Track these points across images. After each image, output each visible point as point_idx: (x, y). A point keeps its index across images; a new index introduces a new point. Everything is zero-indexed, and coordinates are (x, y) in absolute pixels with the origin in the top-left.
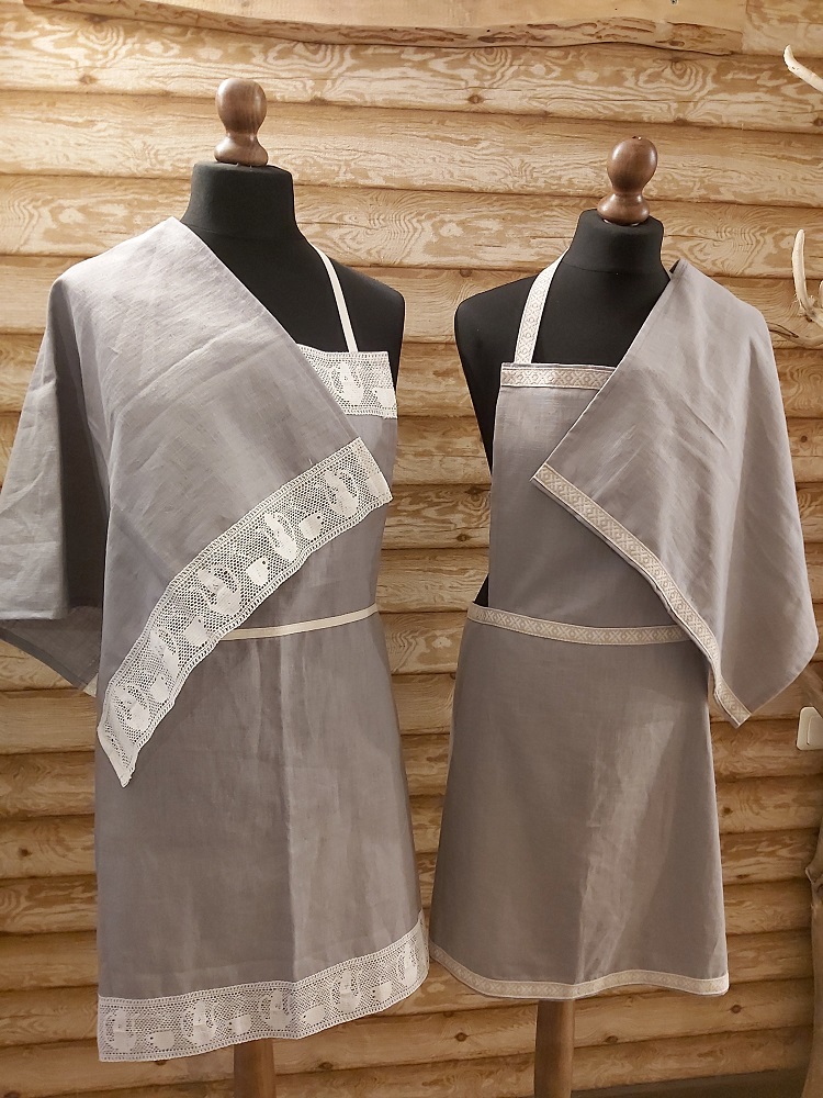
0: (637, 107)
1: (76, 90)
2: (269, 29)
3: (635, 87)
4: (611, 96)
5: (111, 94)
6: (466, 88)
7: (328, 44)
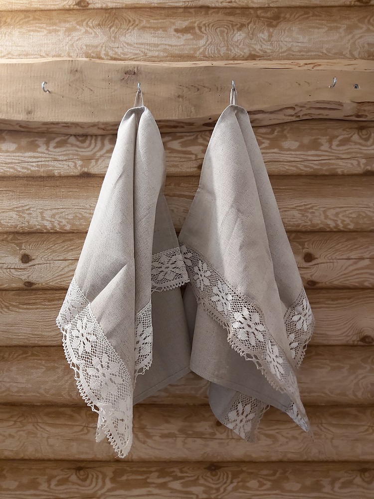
0: (332, 164)
2: (48, 129)
3: (330, 150)
4: (310, 158)
6: (195, 160)
7: (92, 136)
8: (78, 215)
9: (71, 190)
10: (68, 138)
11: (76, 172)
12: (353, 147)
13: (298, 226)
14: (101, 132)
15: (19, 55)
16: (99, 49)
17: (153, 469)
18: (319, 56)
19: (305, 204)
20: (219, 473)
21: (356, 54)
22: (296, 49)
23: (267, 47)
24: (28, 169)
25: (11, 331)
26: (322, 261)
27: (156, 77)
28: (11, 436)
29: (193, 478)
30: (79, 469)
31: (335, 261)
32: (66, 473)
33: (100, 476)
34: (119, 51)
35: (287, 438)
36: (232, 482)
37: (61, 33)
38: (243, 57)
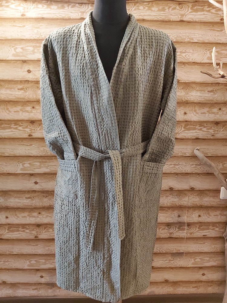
1: (20, 18)
5: (29, 19)
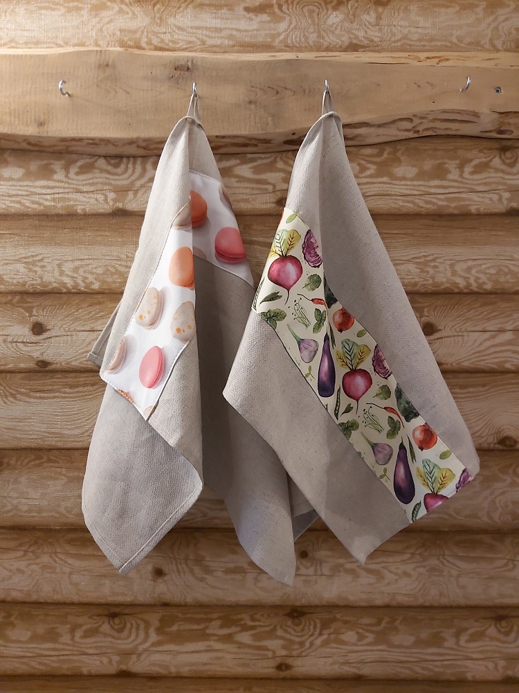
0: (463, 199)
2: (67, 147)
3: (460, 179)
4: (433, 191)
6: (273, 192)
7: (128, 157)
8: (111, 269)
9: (100, 233)
10: (96, 161)
11: (106, 208)
12: (493, 175)
13: (415, 284)
14: (141, 152)
15: (27, 43)
16: (138, 36)
17: (215, 616)
18: (447, 46)
19: (425, 254)
20: (304, 622)
21: (499, 44)
22: (415, 37)
23: (374, 34)
24: (40, 204)
25: (18, 428)
26: (447, 335)
27: (219, 75)
28: (19, 571)
29: (267, 629)
30: (113, 616)
31: (465, 334)
32: (95, 622)
33: (142, 626)
34: (167, 38)
35: (396, 574)
36: (321, 634)
37: (85, 12)
38: (341, 47)
